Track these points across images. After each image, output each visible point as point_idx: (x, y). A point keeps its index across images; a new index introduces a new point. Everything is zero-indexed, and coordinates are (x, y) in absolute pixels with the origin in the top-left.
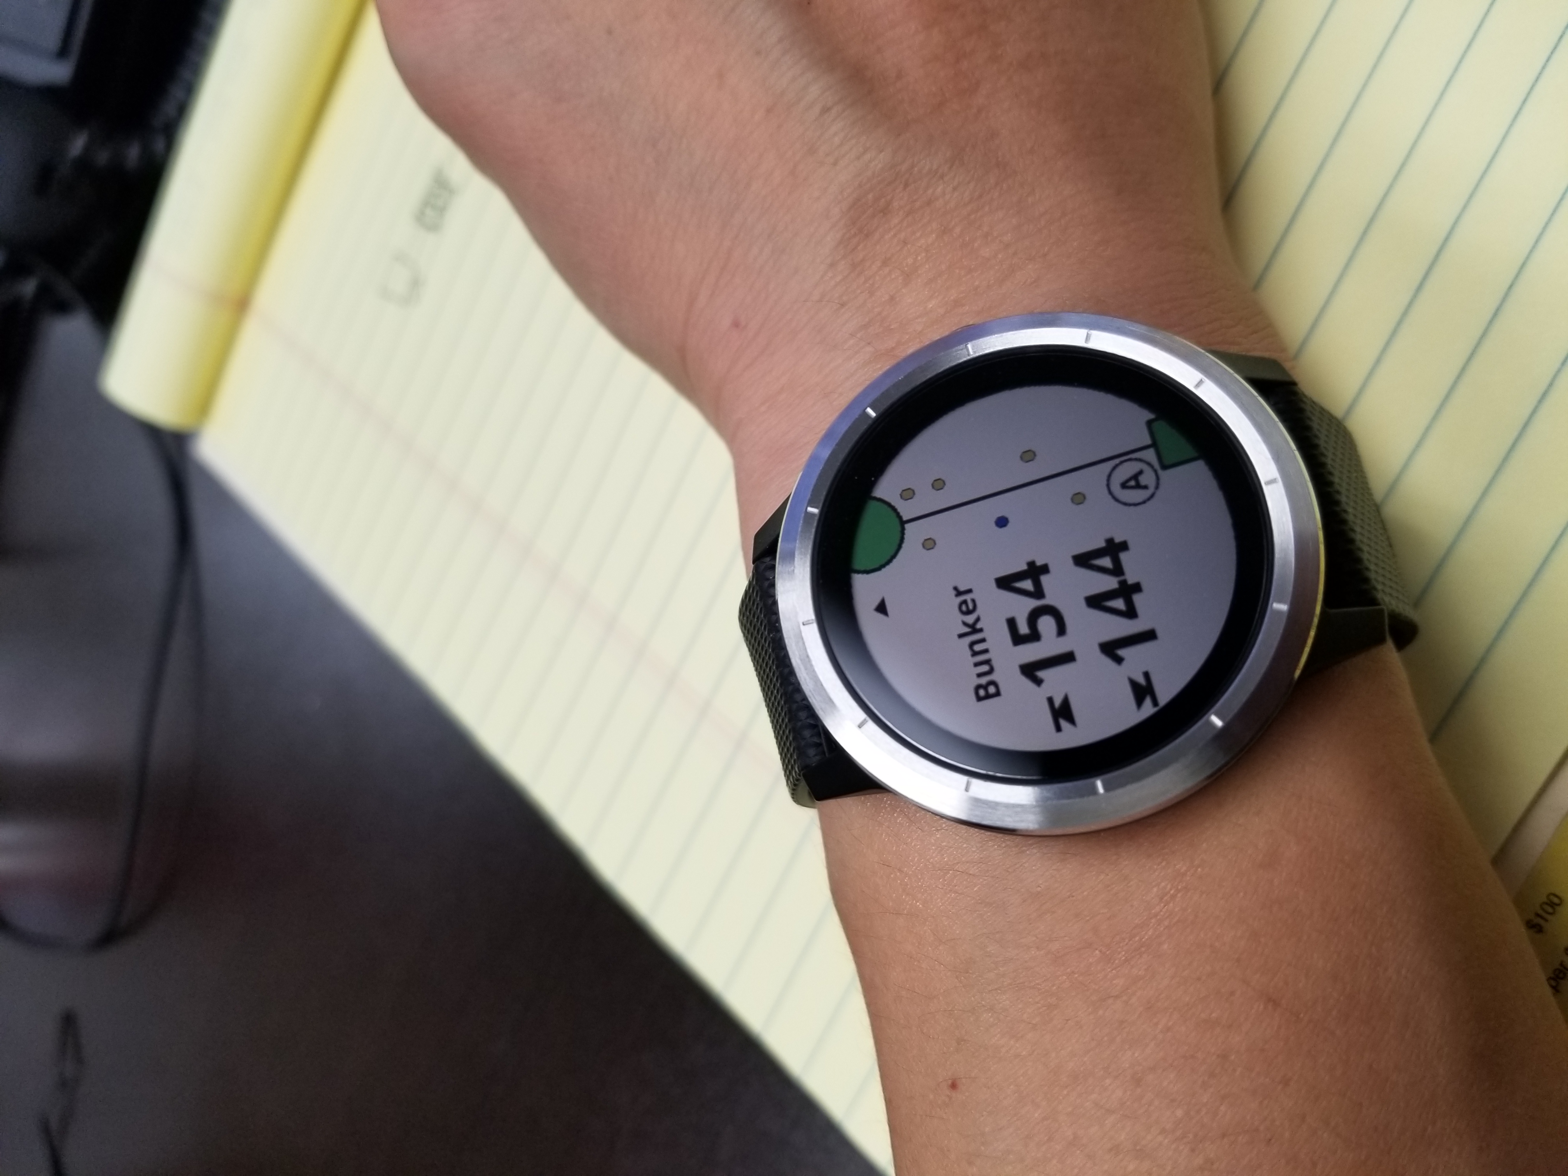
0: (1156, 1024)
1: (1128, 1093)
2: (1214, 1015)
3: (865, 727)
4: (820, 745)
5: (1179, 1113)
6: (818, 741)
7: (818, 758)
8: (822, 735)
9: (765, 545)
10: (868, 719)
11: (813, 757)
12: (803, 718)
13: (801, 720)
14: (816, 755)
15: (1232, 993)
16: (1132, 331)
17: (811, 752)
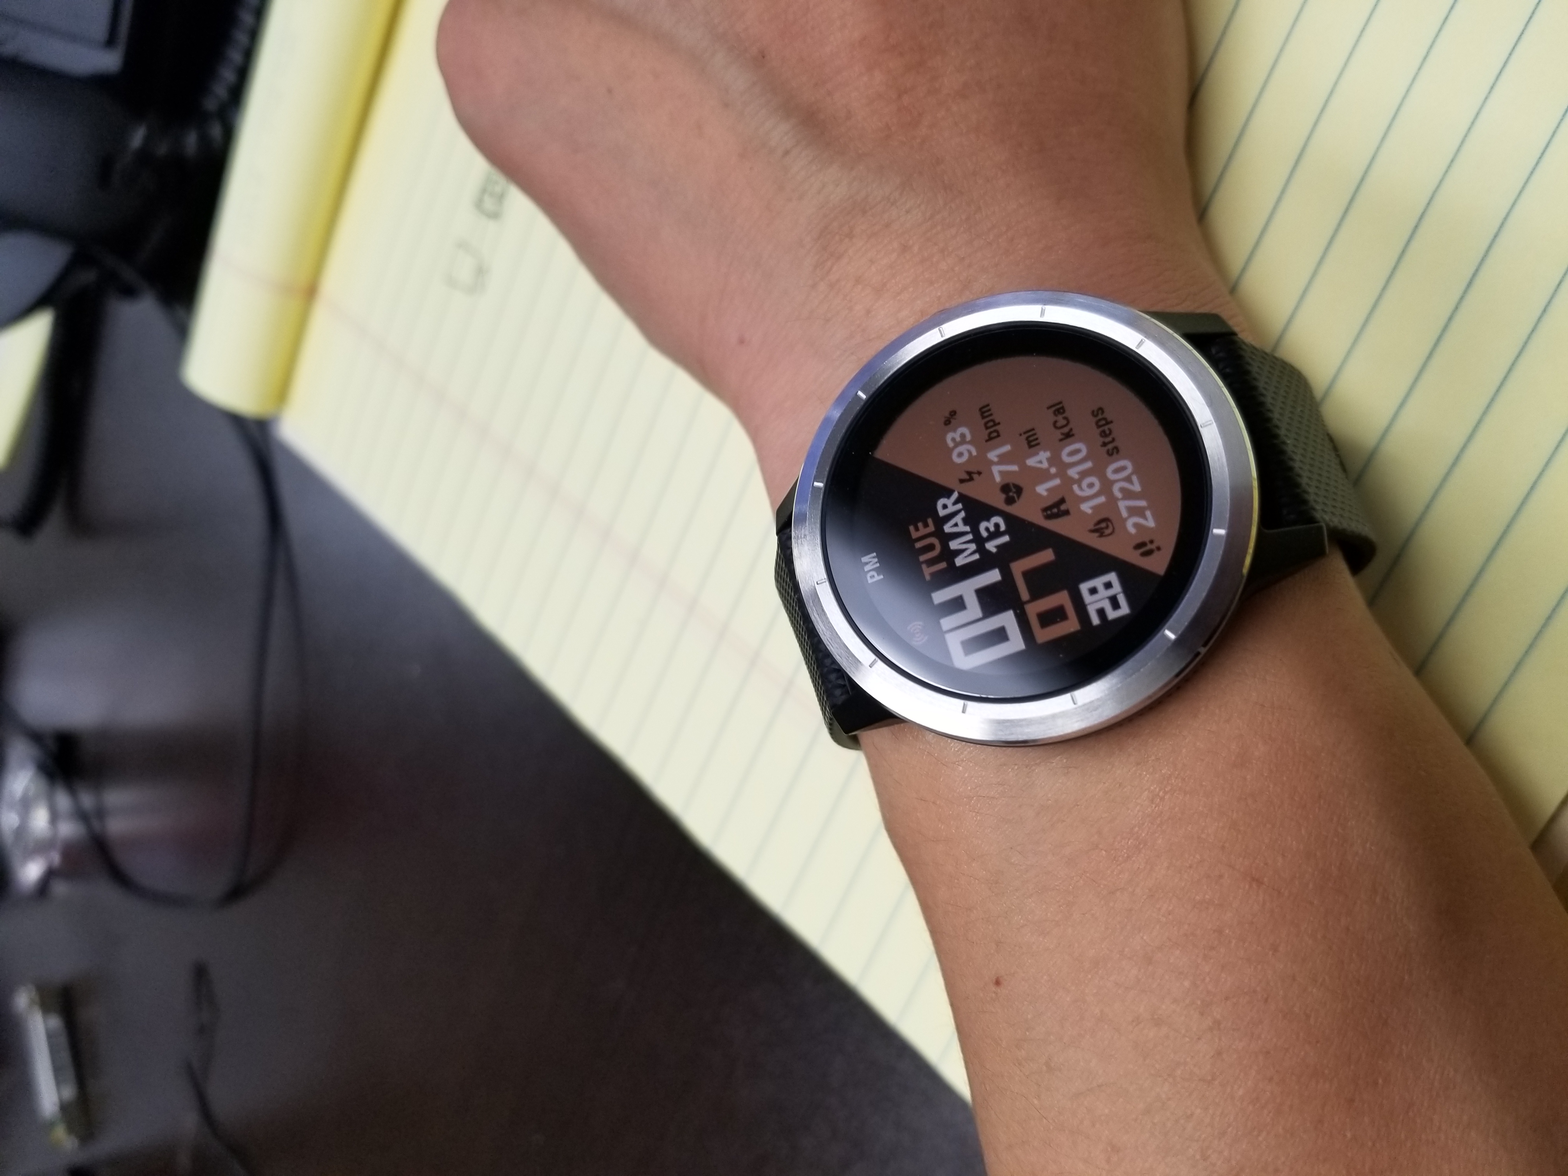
0: (1159, 909)
1: (1142, 971)
2: (1207, 897)
3: (875, 666)
4: (844, 686)
5: (1187, 984)
6: (842, 683)
7: (844, 697)
8: (845, 677)
9: (784, 519)
10: (877, 659)
11: (840, 697)
12: (828, 664)
13: (827, 667)
14: (842, 695)
15: (1221, 876)
16: (1080, 302)
17: (838, 692)
